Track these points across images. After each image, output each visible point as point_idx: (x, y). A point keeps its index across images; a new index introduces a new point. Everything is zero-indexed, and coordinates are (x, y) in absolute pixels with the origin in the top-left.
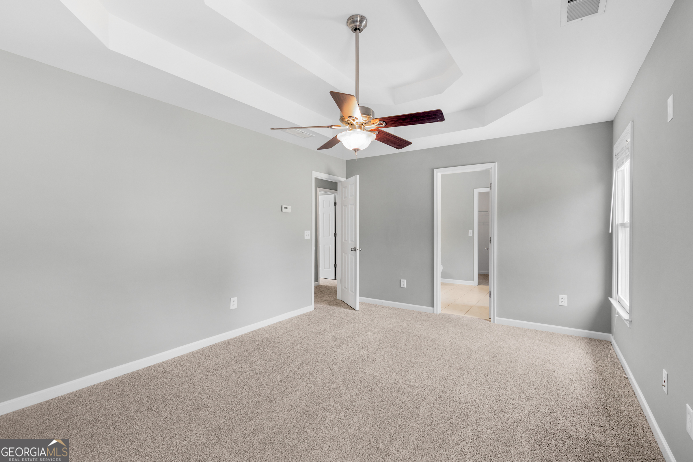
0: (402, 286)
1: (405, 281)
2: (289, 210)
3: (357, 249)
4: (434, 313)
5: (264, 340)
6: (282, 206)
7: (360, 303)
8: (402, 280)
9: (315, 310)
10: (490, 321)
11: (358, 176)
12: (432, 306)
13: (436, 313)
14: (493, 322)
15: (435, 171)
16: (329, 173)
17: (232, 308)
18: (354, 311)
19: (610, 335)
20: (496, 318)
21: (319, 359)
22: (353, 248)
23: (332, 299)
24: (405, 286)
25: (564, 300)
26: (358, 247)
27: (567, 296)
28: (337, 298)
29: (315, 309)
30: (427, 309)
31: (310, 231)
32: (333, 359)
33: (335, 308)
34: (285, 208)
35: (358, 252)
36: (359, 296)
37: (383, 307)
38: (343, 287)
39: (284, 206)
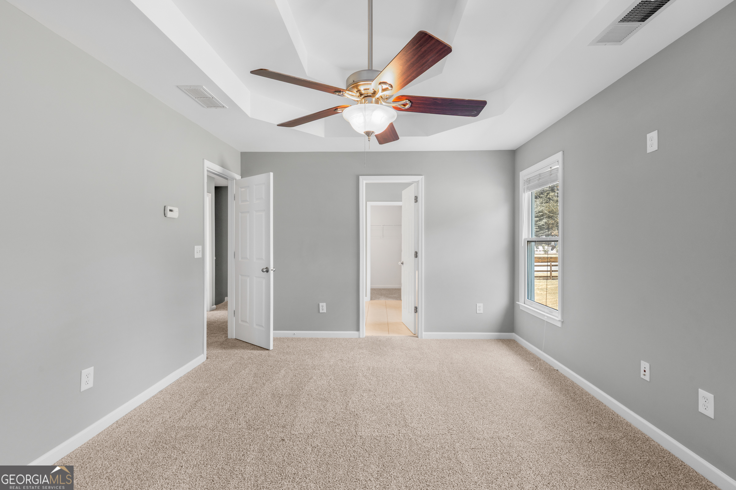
0: (321, 311)
1: (324, 304)
2: (175, 214)
3: (271, 269)
4: (360, 337)
5: (160, 430)
6: (165, 207)
7: (274, 340)
8: (321, 304)
9: (208, 360)
10: (417, 337)
11: (272, 174)
12: (358, 329)
13: (362, 337)
14: (421, 338)
15: (361, 177)
16: (223, 165)
17: (84, 387)
18: (267, 352)
19: (513, 334)
20: (424, 333)
21: (282, 435)
22: (264, 268)
23: (222, 339)
24: (325, 311)
25: (480, 308)
26: (272, 267)
27: (482, 304)
28: (227, 336)
29: (207, 358)
30: (351, 334)
31: (201, 246)
32: (302, 430)
33: (236, 351)
34: (171, 211)
35: (272, 273)
36: (274, 330)
37: (299, 340)
38: (240, 322)
39: (169, 208)
